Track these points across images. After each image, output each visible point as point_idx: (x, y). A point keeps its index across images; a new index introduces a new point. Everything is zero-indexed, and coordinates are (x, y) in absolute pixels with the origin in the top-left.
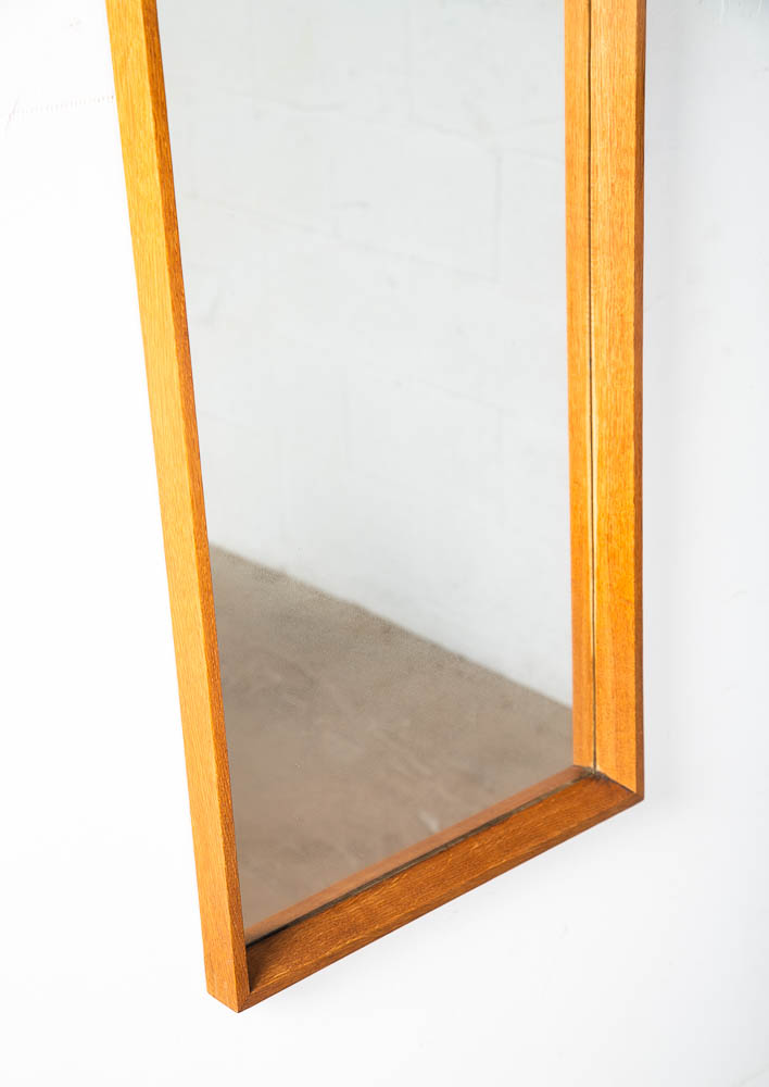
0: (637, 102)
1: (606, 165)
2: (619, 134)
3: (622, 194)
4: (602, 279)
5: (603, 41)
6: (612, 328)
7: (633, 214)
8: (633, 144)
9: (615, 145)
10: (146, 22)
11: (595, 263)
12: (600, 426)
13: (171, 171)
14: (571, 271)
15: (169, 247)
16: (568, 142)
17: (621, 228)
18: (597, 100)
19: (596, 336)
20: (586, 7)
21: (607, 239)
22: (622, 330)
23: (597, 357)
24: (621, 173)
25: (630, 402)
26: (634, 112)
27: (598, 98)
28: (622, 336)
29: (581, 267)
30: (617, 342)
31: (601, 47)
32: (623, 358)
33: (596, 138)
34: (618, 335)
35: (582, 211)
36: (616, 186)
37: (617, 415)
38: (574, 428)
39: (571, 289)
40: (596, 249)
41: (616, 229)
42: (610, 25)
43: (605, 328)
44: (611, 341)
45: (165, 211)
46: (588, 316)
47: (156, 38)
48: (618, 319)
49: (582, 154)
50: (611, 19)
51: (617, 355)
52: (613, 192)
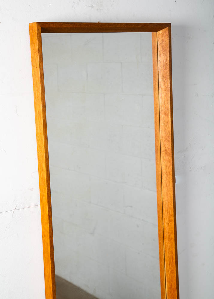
0: (173, 204)
1: (167, 219)
2: (170, 211)
3: (171, 226)
4: (167, 246)
5: (165, 189)
6: (170, 259)
7: (174, 231)
8: (173, 214)
9: (169, 214)
10: (48, 189)
11: (165, 242)
12: (168, 285)
13: (52, 223)
14: (160, 243)
15: (50, 241)
16: (158, 212)
17: (171, 234)
18: (164, 203)
19: (166, 261)
20: (161, 182)
21: (168, 236)
22: (172, 260)
23: (166, 266)
24: (171, 221)
25: (175, 279)
26: (173, 206)
27: (164, 202)
28: (172, 261)
29: (162, 242)
30: (171, 263)
31: (165, 190)
32: (173, 267)
33: (164, 212)
34: (171, 261)
35: (161, 229)
36: (169, 224)
37: (172, 282)
38: (162, 284)
39: (160, 248)
40: (165, 239)
41: (170, 234)
42: (167, 186)
43: (168, 259)
44: (170, 262)
45: (50, 232)
46: (164, 255)
47: (50, 193)
48: (171, 257)
49: (161, 215)
50: (167, 184)
51: (171, 266)
52: (169, 225)
